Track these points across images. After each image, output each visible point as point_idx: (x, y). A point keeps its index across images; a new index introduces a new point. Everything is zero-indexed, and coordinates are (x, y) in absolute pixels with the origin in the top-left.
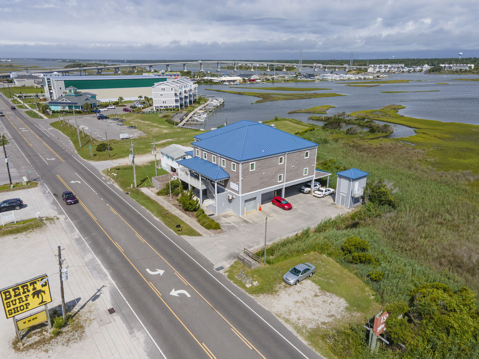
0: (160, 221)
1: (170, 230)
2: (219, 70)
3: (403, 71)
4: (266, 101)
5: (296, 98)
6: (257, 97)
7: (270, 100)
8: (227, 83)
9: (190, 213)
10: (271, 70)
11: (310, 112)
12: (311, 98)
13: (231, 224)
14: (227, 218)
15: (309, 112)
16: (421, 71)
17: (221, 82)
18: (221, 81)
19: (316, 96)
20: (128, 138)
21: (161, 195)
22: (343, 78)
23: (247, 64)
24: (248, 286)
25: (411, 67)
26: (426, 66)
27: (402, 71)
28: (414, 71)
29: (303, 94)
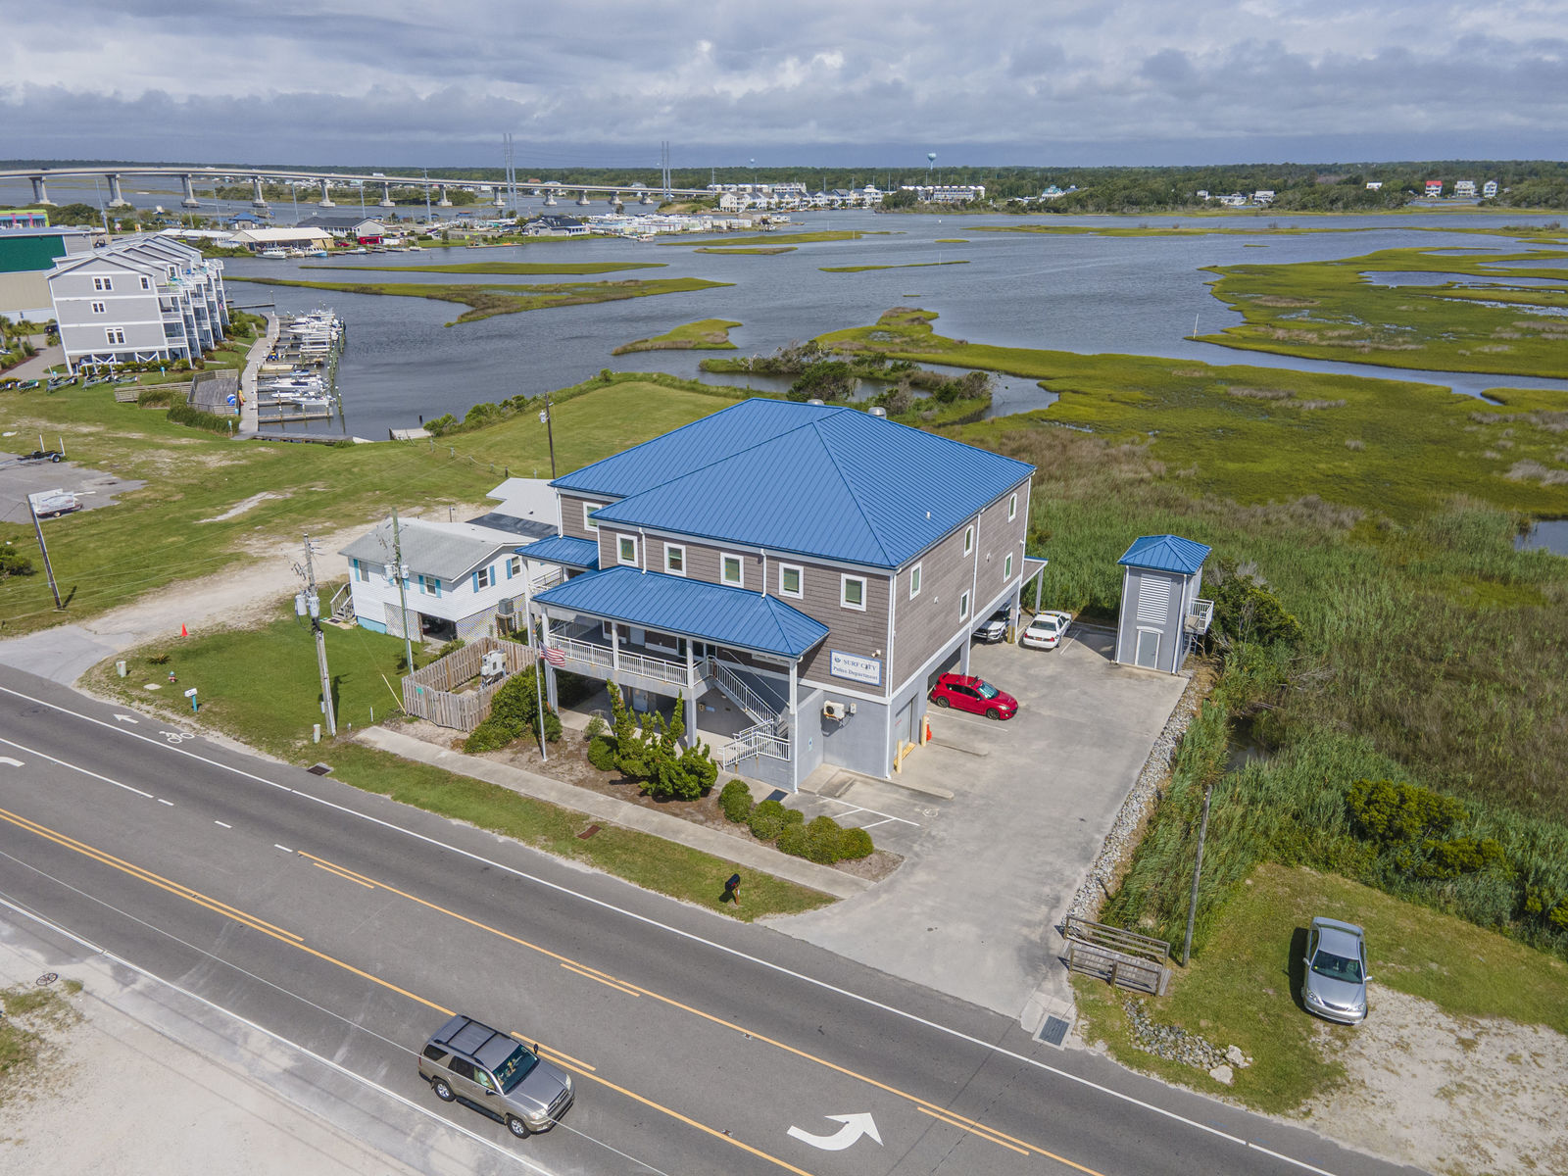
0: (597, 871)
1: (684, 903)
2: (192, 200)
3: (815, 206)
4: (494, 315)
5: (587, 300)
6: (443, 299)
7: (503, 310)
8: (280, 253)
9: (688, 807)
10: (397, 203)
11: (684, 345)
12: (632, 297)
13: (885, 818)
14: (844, 797)
15: (679, 345)
16: (860, 204)
17: (252, 248)
18: (251, 245)
19: (642, 289)
20: (70, 511)
21: (486, 750)
22: (667, 229)
23: (283, 181)
24: (1223, 1074)
25: (833, 194)
26: (871, 189)
27: (812, 203)
28: (844, 203)
29: (593, 285)
